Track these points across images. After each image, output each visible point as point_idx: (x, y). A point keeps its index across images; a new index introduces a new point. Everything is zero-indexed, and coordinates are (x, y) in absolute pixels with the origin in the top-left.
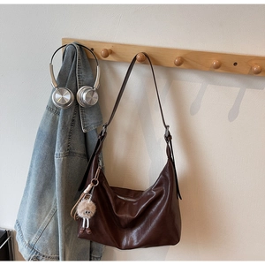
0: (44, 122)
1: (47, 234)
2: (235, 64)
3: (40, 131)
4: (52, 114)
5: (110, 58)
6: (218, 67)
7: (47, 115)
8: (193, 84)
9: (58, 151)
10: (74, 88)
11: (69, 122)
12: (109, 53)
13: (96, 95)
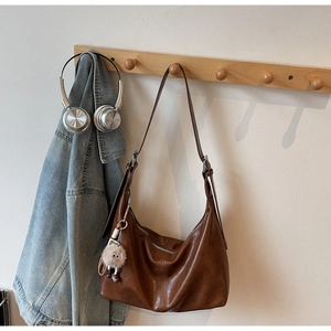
0: (52, 151)
1: (56, 292)
2: (291, 78)
3: (47, 163)
4: (62, 141)
5: (136, 70)
6: (269, 81)
7: (56, 142)
8: (239, 103)
9: (71, 187)
10: (90, 108)
11: (84, 151)
12: (134, 64)
13: (118, 116)
